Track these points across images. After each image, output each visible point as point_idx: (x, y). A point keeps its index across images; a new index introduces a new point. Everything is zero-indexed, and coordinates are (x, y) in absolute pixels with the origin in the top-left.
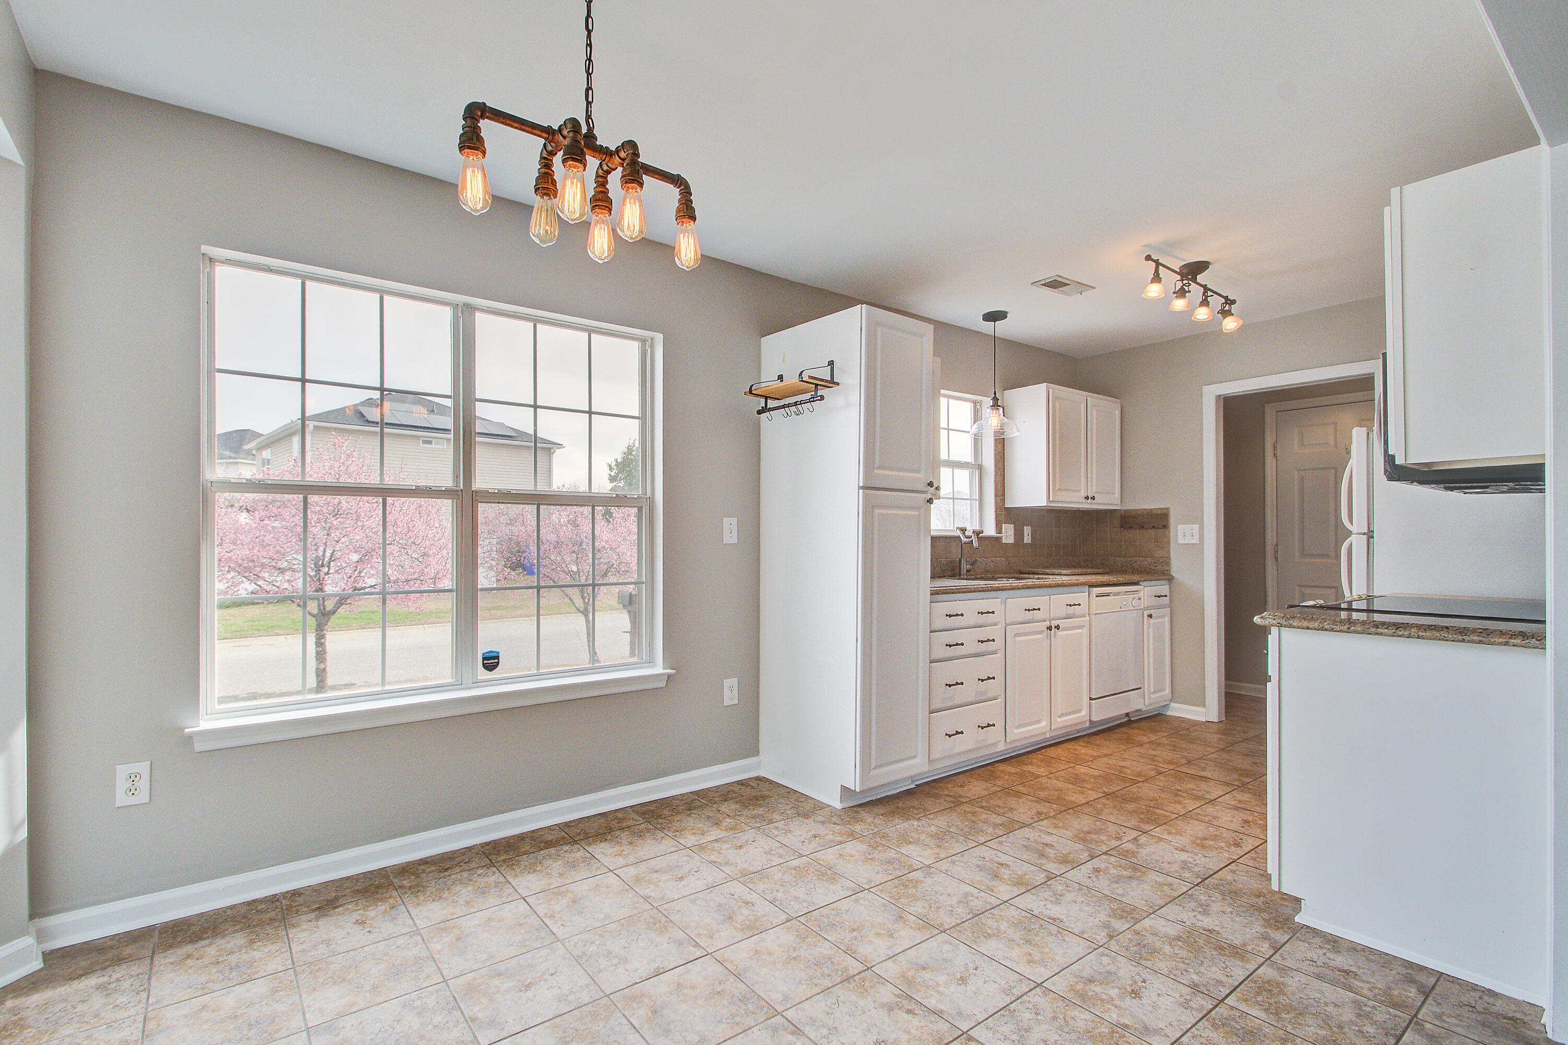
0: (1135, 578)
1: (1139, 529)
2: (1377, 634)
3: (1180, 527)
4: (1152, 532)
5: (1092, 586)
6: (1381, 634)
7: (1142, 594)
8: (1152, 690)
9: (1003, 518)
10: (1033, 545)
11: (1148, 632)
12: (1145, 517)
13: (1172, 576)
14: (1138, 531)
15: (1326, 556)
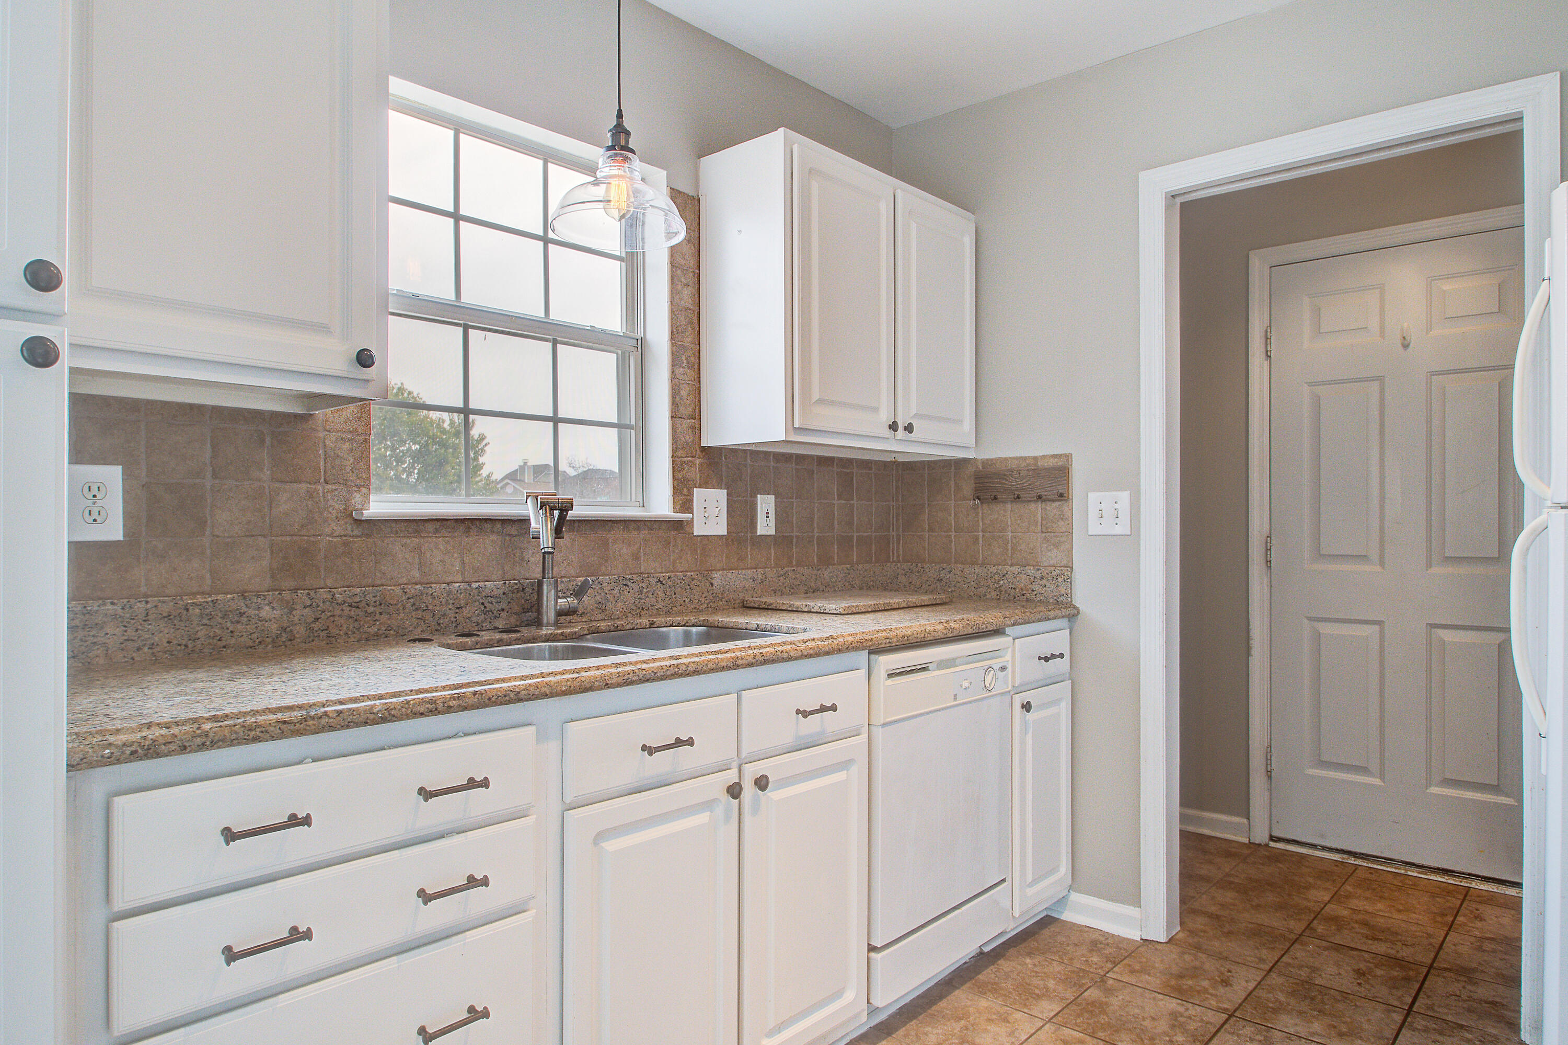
0: (991, 618)
1: (1012, 502)
3: (1093, 497)
4: (1037, 509)
5: (877, 650)
7: (1008, 657)
8: (1030, 878)
9: (694, 474)
10: (781, 540)
11: (1023, 743)
12: (1023, 473)
13: (1075, 608)
14: (1009, 506)
15: (1363, 558)
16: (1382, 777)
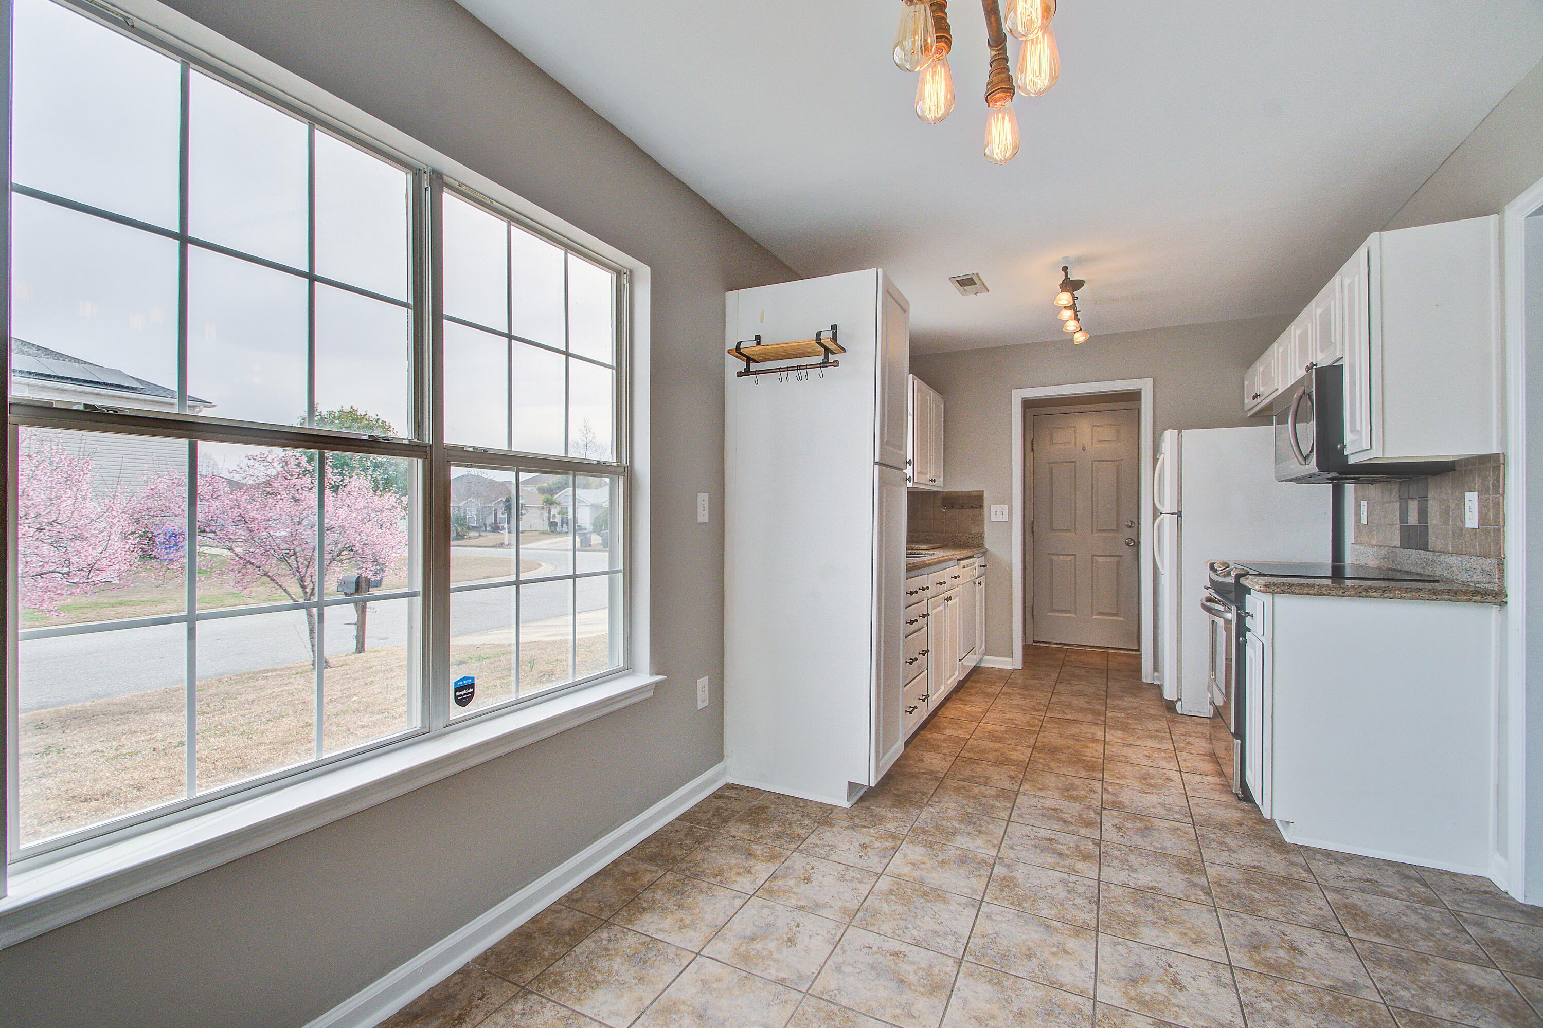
1: (959, 508)
2: (1367, 597)
3: (993, 508)
4: (969, 512)
6: (1370, 597)
12: (963, 498)
13: (986, 548)
14: (958, 511)
15: (1069, 530)
16: (1075, 614)
